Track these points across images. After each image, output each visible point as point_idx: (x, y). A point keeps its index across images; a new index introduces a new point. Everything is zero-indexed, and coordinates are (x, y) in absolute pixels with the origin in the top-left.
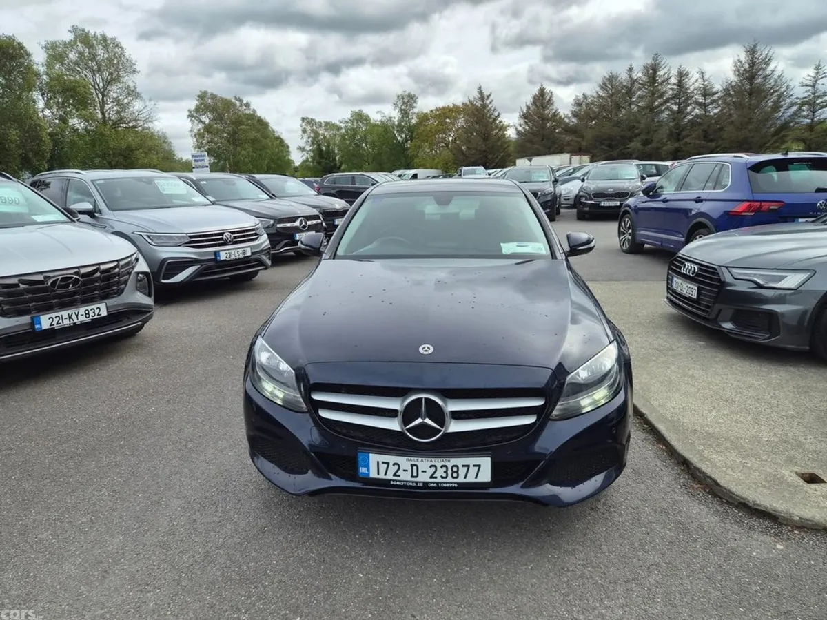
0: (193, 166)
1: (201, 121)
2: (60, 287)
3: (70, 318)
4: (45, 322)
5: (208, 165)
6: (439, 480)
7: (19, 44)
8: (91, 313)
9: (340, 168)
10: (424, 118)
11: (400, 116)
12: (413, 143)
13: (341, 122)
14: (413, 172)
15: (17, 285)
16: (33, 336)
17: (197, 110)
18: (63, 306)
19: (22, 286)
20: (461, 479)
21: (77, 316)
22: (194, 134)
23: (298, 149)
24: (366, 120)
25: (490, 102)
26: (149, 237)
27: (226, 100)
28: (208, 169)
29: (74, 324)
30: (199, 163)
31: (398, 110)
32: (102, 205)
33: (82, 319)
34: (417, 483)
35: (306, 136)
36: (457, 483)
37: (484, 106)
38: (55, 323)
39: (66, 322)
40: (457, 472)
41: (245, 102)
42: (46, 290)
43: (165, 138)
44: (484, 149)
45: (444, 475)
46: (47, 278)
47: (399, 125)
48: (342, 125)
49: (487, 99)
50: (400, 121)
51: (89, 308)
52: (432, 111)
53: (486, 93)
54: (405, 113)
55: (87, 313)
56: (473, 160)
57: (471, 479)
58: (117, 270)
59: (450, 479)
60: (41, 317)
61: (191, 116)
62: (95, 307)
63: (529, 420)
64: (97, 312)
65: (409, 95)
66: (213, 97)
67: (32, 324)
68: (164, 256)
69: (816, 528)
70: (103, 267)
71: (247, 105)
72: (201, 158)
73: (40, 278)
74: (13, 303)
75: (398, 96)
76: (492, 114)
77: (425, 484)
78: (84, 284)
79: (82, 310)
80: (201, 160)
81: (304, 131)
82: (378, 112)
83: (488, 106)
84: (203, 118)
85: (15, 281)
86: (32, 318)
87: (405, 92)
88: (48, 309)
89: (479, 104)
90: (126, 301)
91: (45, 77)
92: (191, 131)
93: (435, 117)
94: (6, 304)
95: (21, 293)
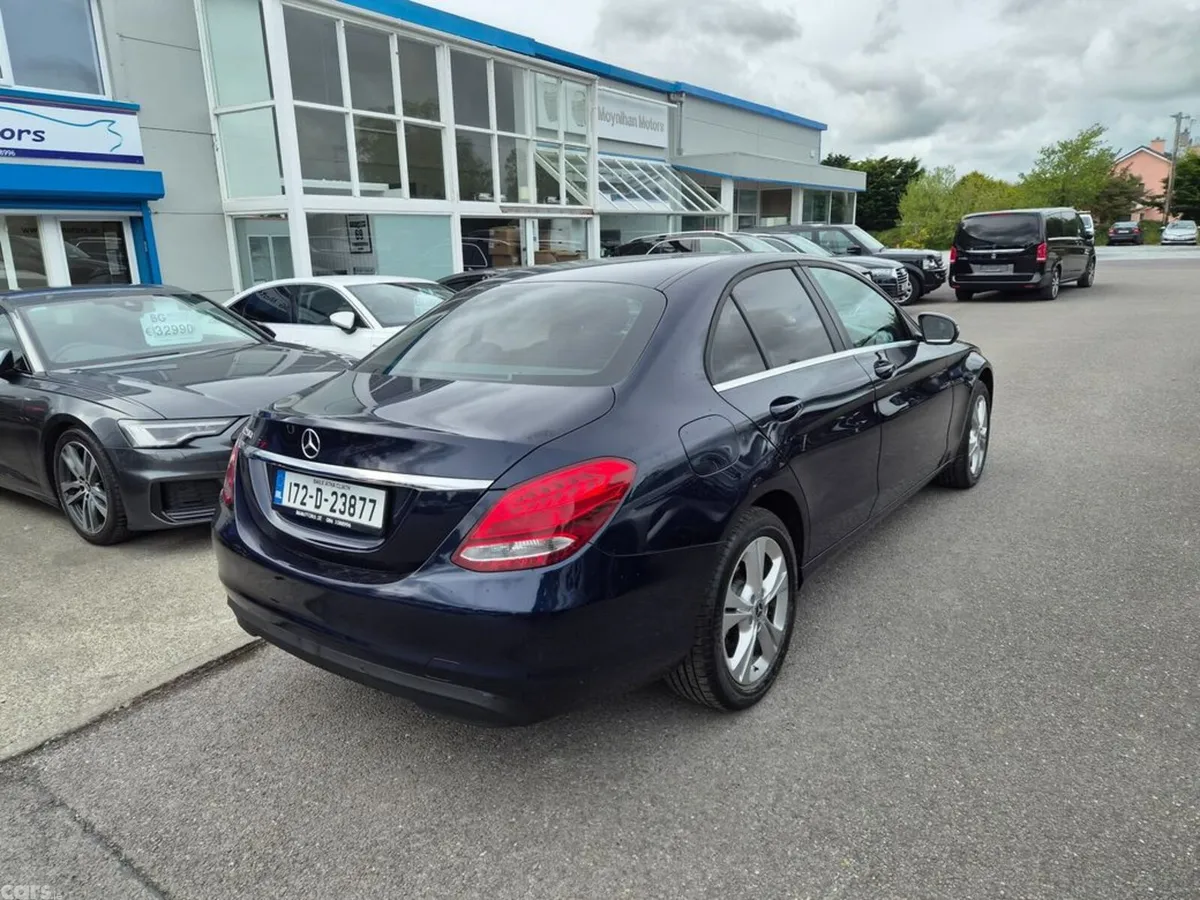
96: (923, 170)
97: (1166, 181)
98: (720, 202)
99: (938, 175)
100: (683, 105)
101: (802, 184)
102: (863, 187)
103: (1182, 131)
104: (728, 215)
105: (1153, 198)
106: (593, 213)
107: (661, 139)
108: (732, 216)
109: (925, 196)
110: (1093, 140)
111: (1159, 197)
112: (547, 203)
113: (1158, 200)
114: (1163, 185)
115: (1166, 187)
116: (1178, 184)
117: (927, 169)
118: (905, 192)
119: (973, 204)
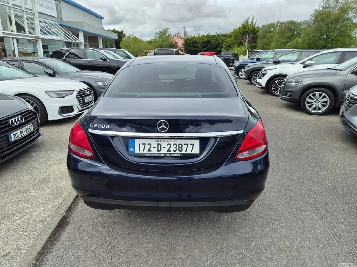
96: (125, 35)
97: (183, 44)
98: (79, 38)
99: (130, 37)
100: (61, 3)
101: (102, 35)
102: (117, 38)
103: (185, 31)
104: (82, 43)
105: (180, 48)
106: (39, 38)
107: (54, 14)
108: (84, 44)
109: (127, 42)
110: (167, 31)
111: (181, 48)
112: (21, 32)
113: (181, 49)
114: (182, 45)
115: (183, 46)
116: (185, 45)
117: (126, 34)
118: (121, 40)
119: (140, 46)
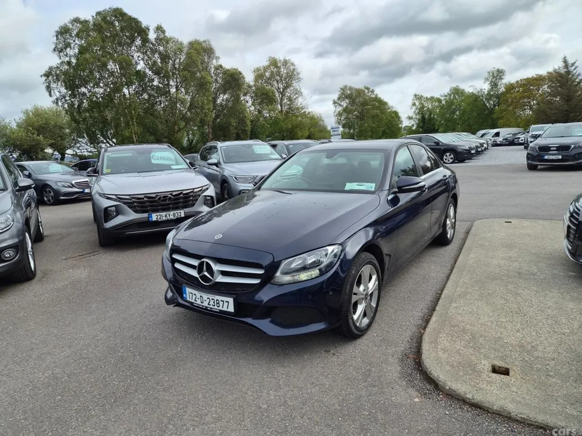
0: (332, 135)
1: (340, 105)
2: (163, 201)
3: (166, 216)
4: (154, 217)
5: (340, 133)
6: (212, 306)
7: (239, 72)
8: (176, 215)
9: (438, 129)
10: (510, 88)
11: (490, 88)
12: (499, 108)
13: (441, 96)
14: (496, 131)
15: (143, 199)
16: (148, 223)
17: (339, 99)
18: (164, 210)
19: (145, 199)
20: (220, 308)
21: (169, 215)
22: (336, 114)
23: (407, 118)
24: (462, 93)
25: (575, 69)
26: (235, 178)
27: (359, 89)
28: (340, 136)
29: (168, 219)
30: (336, 133)
31: (488, 82)
32: (221, 161)
33: (172, 217)
34: (203, 306)
35: (414, 108)
36: (220, 310)
37: (568, 73)
38: (159, 218)
39: (164, 218)
40: (219, 303)
41: (371, 89)
42: (156, 201)
43: (321, 117)
44: (566, 109)
45: (214, 304)
46: (157, 196)
47: (489, 94)
48: (442, 98)
49: (572, 67)
50: (489, 92)
51: (175, 212)
52: (517, 82)
53: (570, 61)
54: (494, 85)
55: (174, 215)
56: (554, 118)
57: (225, 309)
58: (192, 194)
59: (216, 307)
60: (153, 215)
61: (335, 103)
62: (178, 212)
63: (256, 281)
64: (179, 214)
65: (498, 71)
66: (351, 89)
67: (149, 218)
68: (241, 188)
69: (458, 397)
70: (184, 192)
71: (373, 91)
72: (336, 129)
73: (154, 195)
74: (142, 207)
75: (489, 72)
76: (576, 79)
77: (206, 307)
78: (175, 199)
79: (172, 213)
80: (336, 131)
81: (414, 104)
82: (471, 86)
83: (573, 72)
84: (342, 103)
85: (142, 196)
86: (149, 215)
87: (494, 68)
88: (156, 211)
89: (563, 71)
90: (196, 210)
91: (254, 88)
92: (335, 112)
93: (521, 86)
94: (138, 207)
95: (144, 202)
